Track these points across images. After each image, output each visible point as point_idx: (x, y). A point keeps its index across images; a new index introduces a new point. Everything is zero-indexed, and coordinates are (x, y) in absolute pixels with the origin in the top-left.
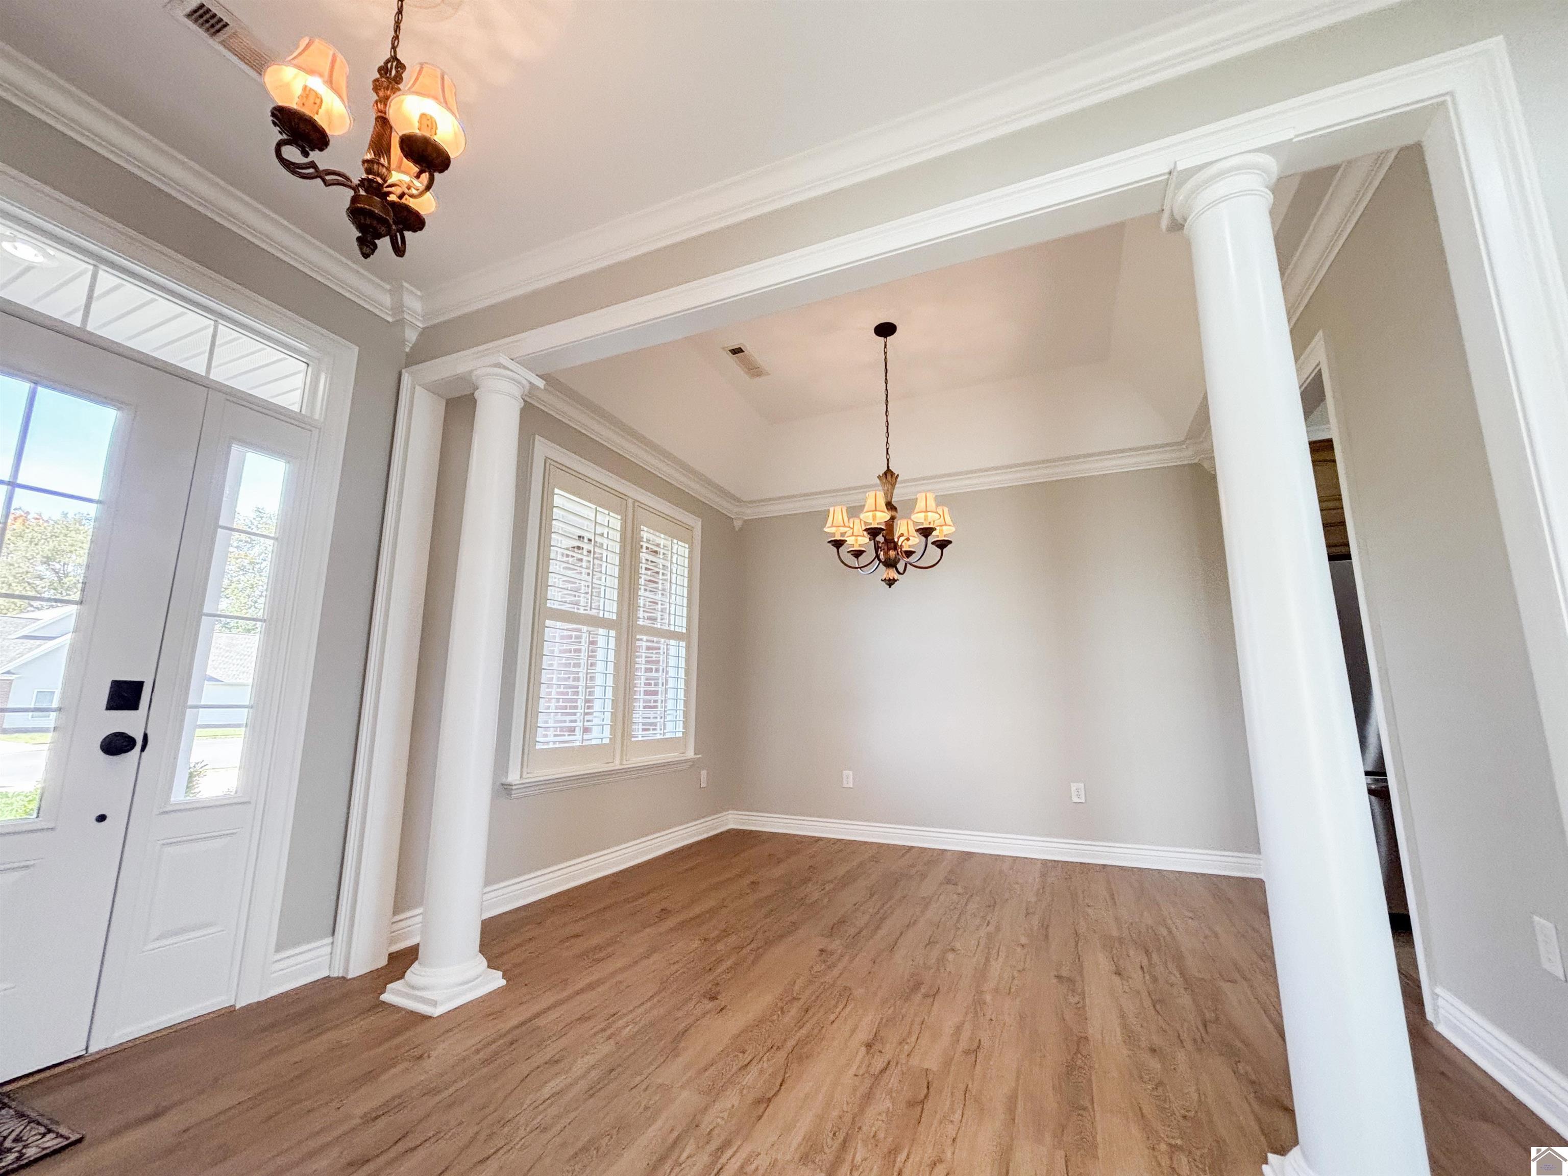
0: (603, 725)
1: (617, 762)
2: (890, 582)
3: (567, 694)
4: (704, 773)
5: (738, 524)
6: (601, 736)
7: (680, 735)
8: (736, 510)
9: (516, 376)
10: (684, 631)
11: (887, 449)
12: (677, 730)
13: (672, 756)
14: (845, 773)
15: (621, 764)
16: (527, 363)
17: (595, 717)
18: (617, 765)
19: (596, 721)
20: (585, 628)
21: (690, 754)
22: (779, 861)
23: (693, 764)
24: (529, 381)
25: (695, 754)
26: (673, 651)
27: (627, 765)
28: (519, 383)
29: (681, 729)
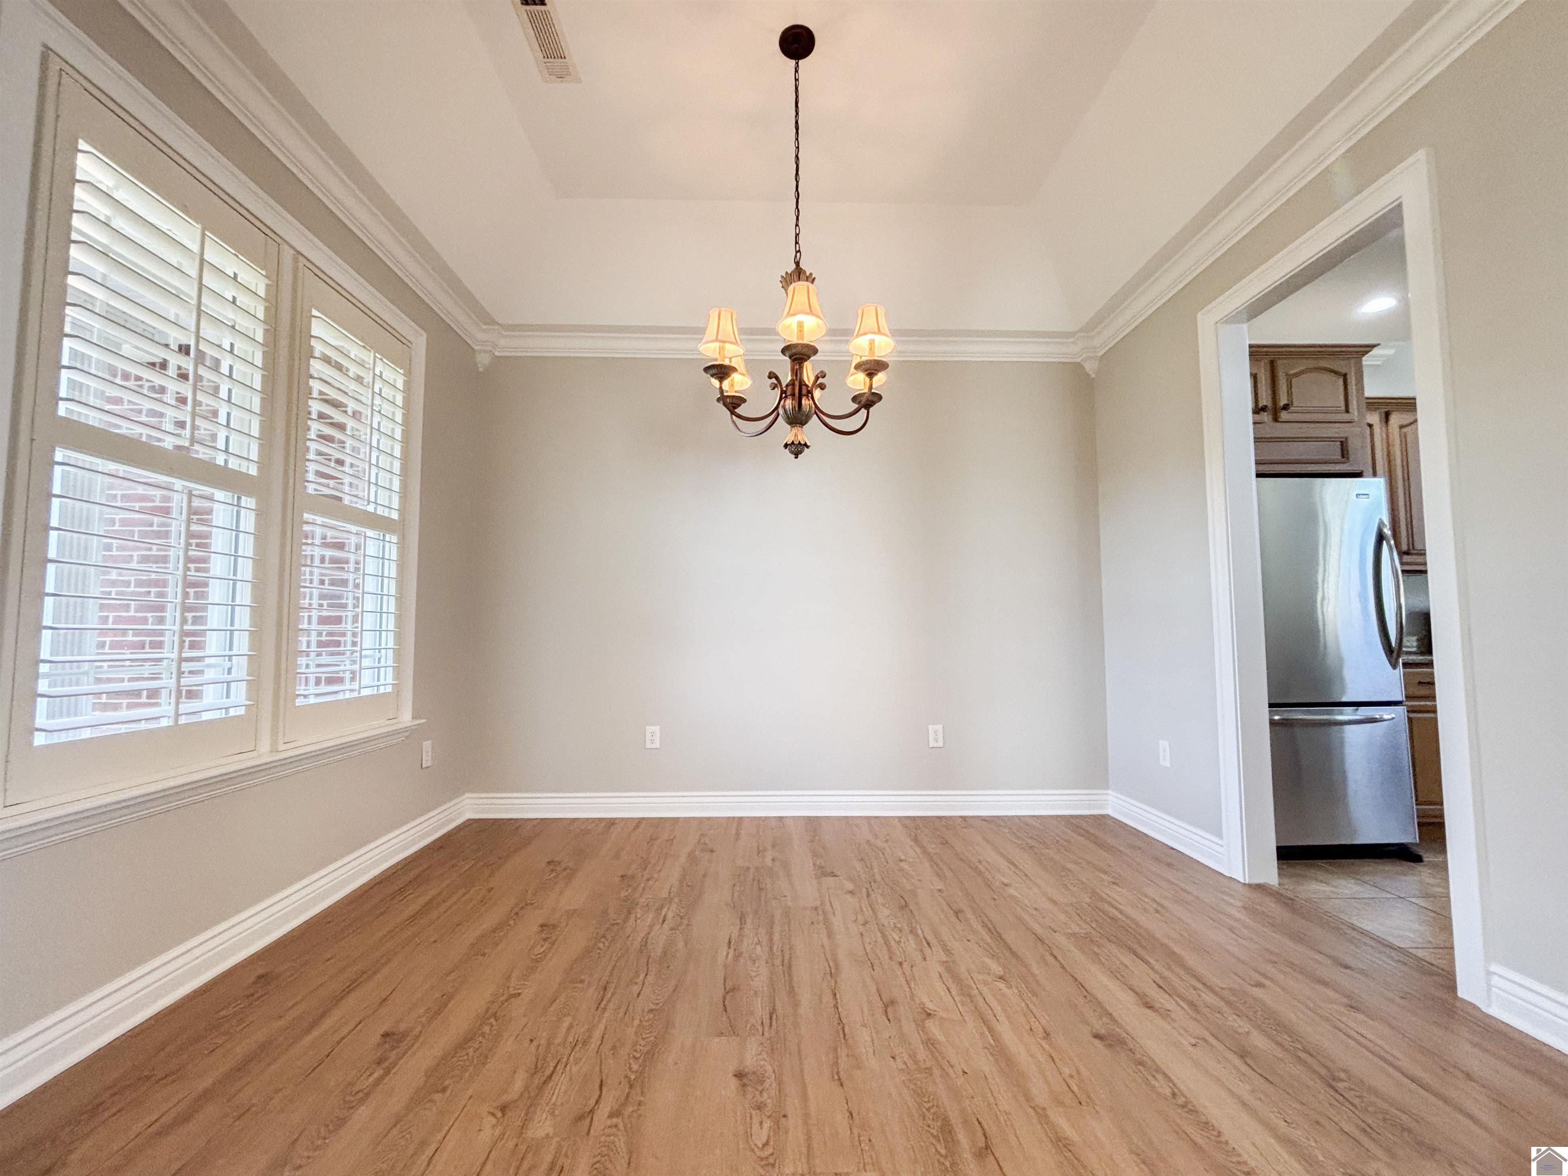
0: (228, 683)
1: (265, 746)
2: (797, 448)
3: (145, 621)
4: (427, 745)
5: (483, 360)
6: (225, 702)
7: (389, 689)
8: (481, 336)
10: (395, 516)
11: (797, 235)
12: (382, 681)
13: (376, 726)
14: (649, 729)
15: (274, 750)
17: (209, 666)
18: (263, 753)
19: (210, 675)
20: (178, 484)
21: (406, 718)
22: (571, 874)
23: (412, 735)
25: (414, 718)
26: (372, 548)
27: (287, 752)
29: (390, 680)
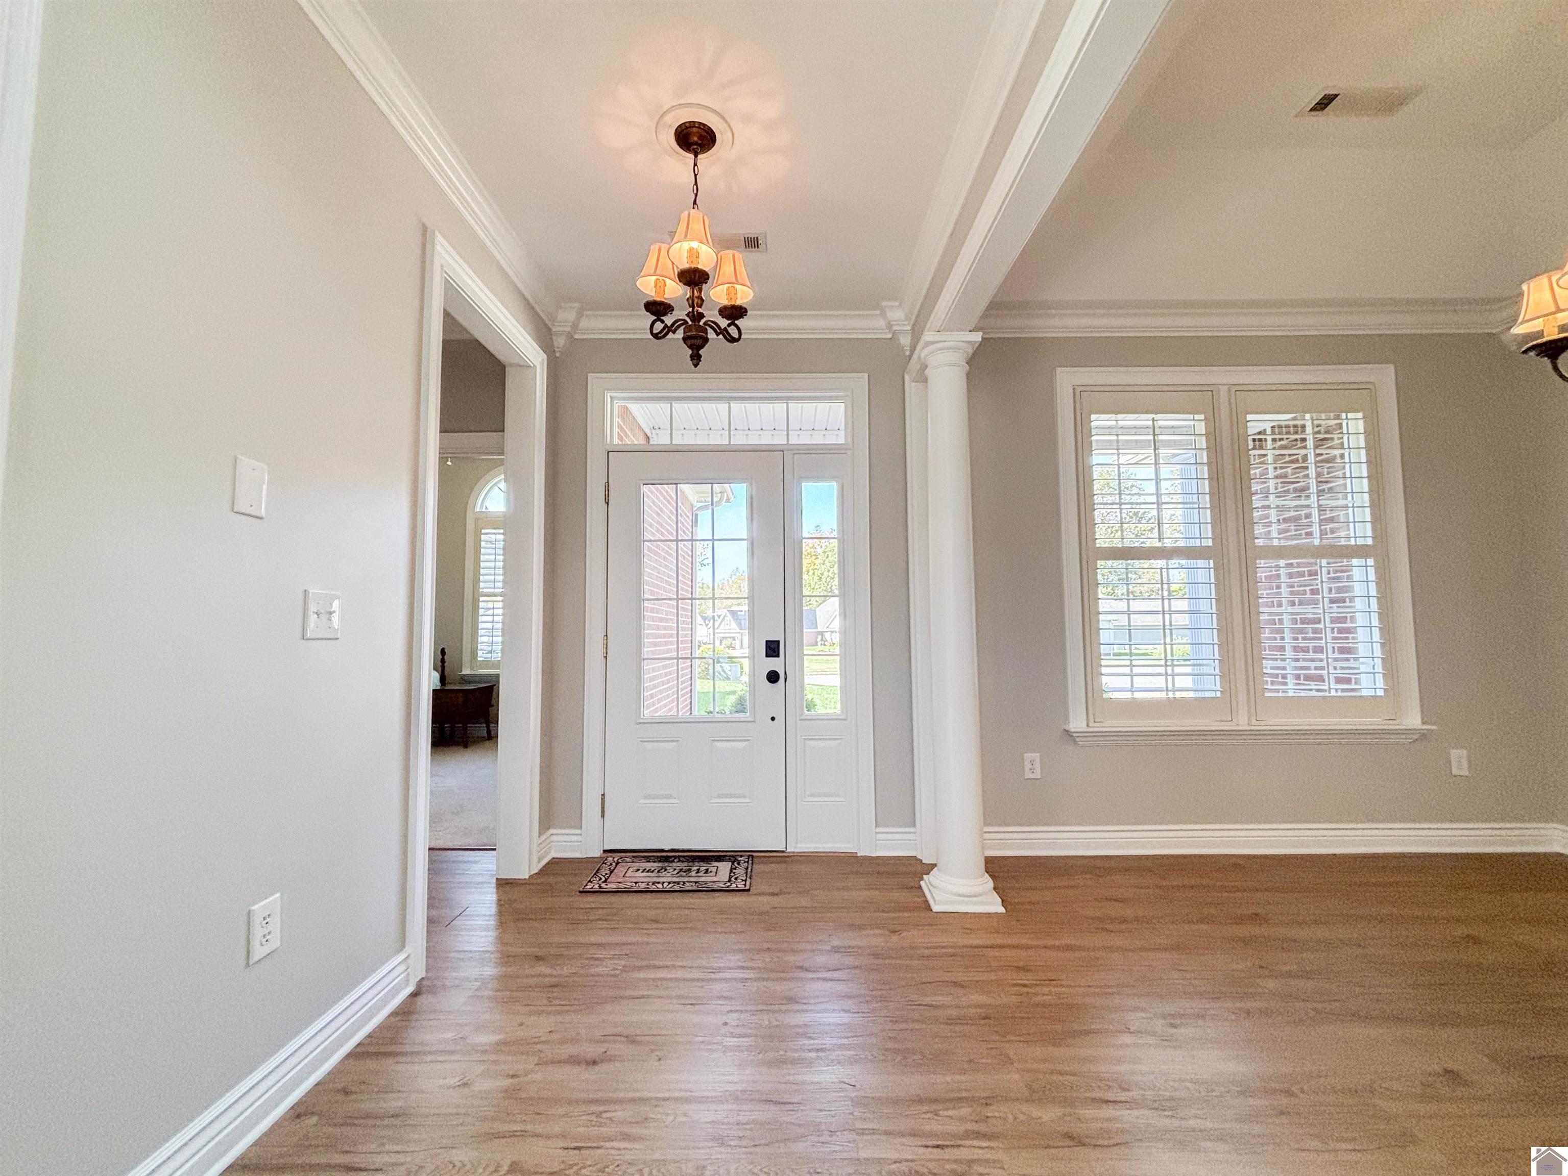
1: (1240, 721)
4: (1458, 753)
7: (1382, 693)
9: (947, 344)
10: (1370, 542)
15: (1249, 724)
16: (947, 327)
18: (1240, 725)
21: (1413, 720)
23: (1422, 739)
24: (966, 342)
25: (1424, 723)
27: (1260, 726)
28: (948, 348)
29: (1383, 685)
